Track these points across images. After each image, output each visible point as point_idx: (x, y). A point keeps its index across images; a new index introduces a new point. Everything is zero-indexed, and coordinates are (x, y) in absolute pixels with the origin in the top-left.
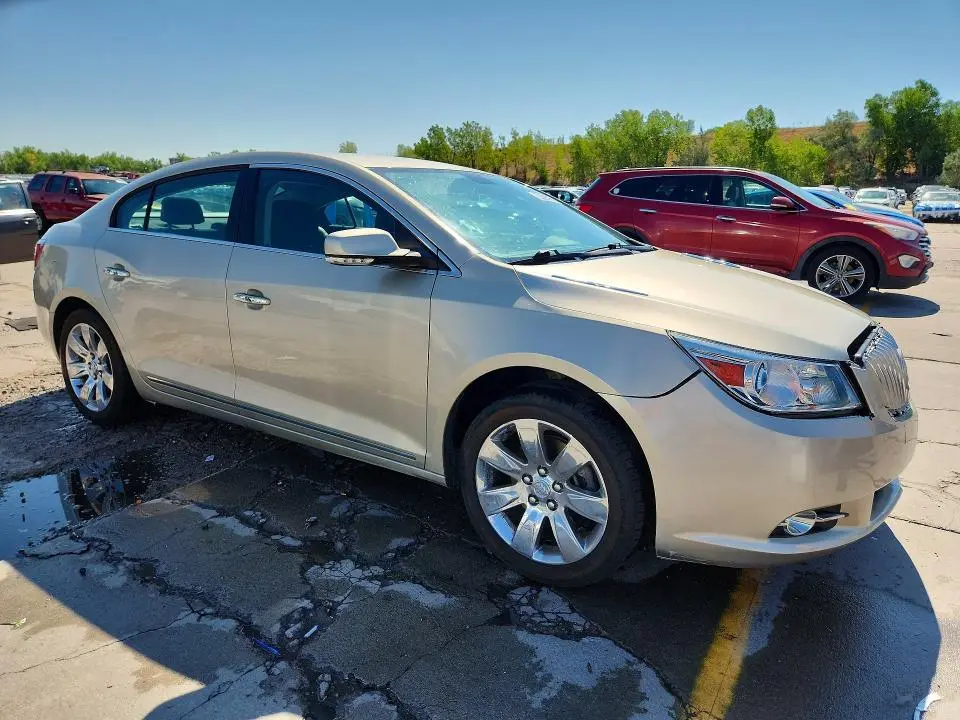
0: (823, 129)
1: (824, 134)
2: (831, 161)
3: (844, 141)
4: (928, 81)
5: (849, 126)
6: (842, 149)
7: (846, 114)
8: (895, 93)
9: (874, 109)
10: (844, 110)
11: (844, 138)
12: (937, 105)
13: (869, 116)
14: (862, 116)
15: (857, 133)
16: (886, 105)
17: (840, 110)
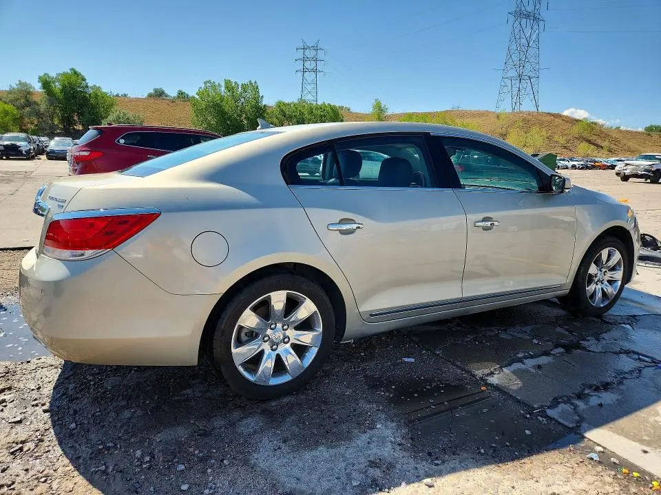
0: (10, 92)
1: (11, 97)
2: (22, 118)
3: (29, 103)
4: (78, 70)
5: (29, 93)
6: (28, 109)
7: (26, 84)
8: (58, 75)
9: (46, 84)
10: (23, 81)
11: (28, 101)
12: (87, 87)
13: (44, 88)
14: (37, 87)
15: (37, 99)
16: (54, 82)
17: (20, 81)
